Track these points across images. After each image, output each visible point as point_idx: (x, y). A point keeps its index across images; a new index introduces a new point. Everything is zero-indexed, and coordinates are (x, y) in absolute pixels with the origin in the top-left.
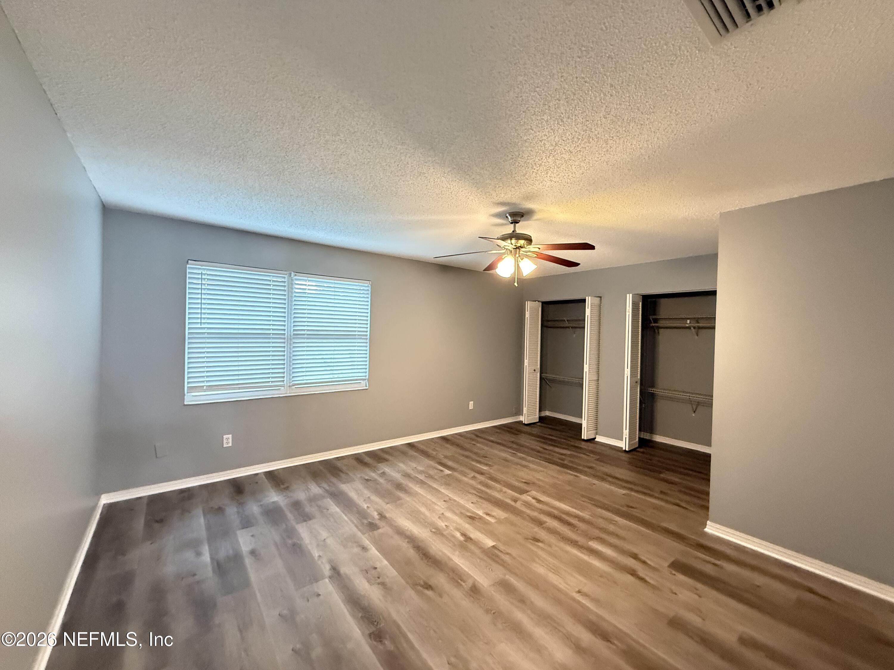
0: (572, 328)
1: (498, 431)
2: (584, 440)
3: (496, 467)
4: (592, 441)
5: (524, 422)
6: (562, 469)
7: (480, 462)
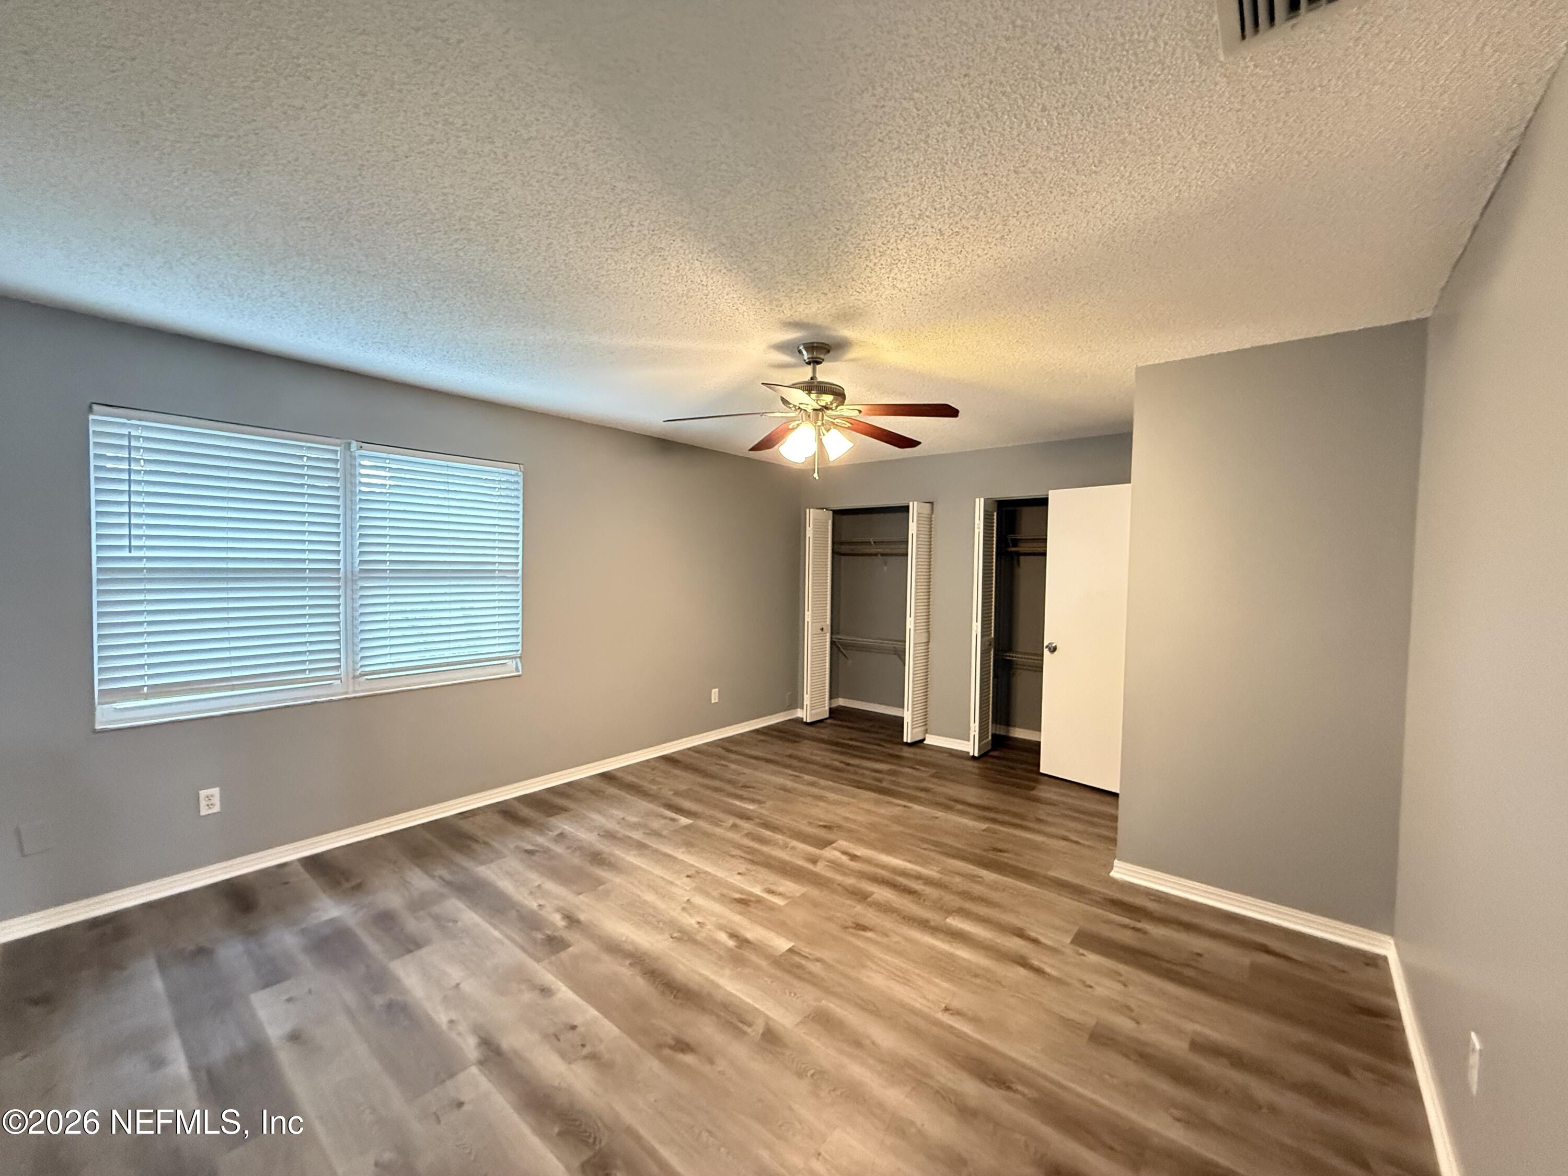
0: (883, 555)
1: (762, 738)
2: (907, 744)
3: (769, 803)
4: (921, 745)
5: (805, 720)
6: (881, 797)
7: (740, 798)
